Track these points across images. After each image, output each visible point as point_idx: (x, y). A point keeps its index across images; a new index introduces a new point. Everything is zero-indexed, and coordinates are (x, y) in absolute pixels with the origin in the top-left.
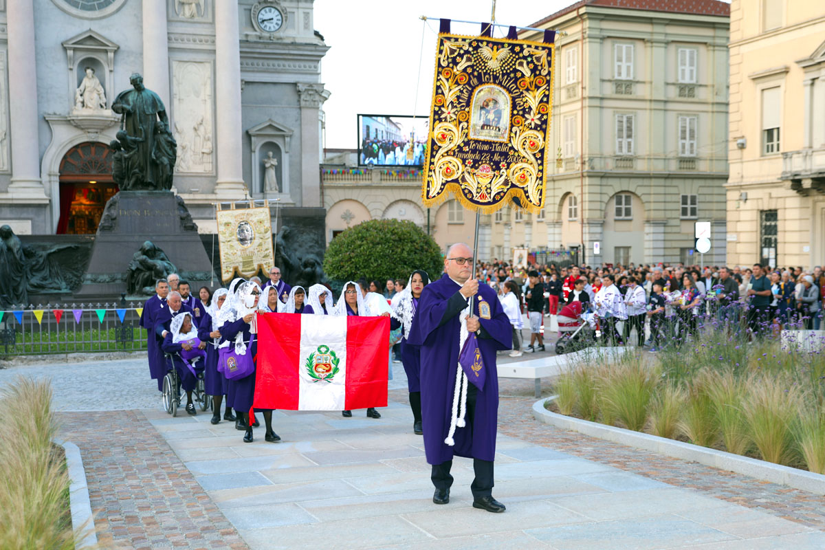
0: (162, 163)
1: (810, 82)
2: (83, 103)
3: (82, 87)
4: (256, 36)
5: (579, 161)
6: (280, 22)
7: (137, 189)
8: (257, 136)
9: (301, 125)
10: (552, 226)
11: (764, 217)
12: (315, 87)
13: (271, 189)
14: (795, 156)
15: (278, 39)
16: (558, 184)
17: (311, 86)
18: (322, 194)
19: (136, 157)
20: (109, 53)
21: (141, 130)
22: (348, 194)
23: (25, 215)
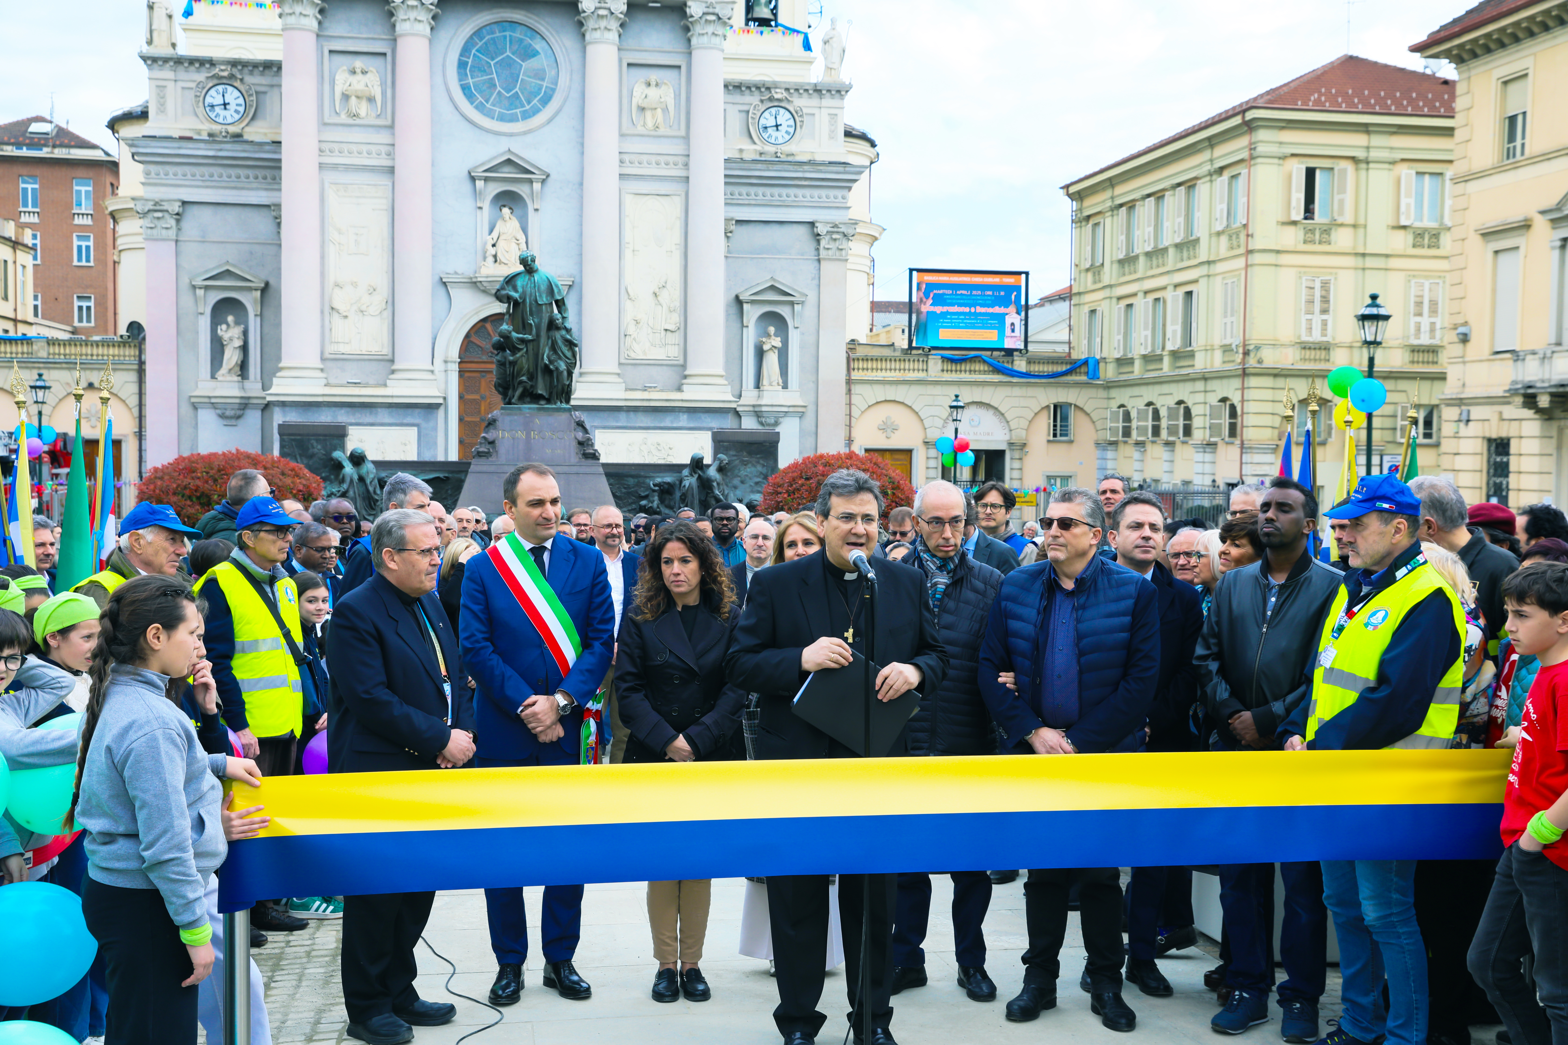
0: (557, 369)
1: (1558, 243)
2: (495, 256)
3: (495, 234)
4: (756, 150)
5: (1241, 350)
6: (792, 130)
7: (525, 403)
8: (753, 302)
9: (819, 286)
10: (1202, 450)
11: (1493, 448)
12: (843, 229)
13: (771, 385)
14: (1529, 357)
15: (788, 155)
16: (1213, 385)
17: (836, 226)
18: (849, 391)
19: (524, 360)
20: (534, 184)
21: (531, 324)
22: (892, 393)
23: (409, 420)
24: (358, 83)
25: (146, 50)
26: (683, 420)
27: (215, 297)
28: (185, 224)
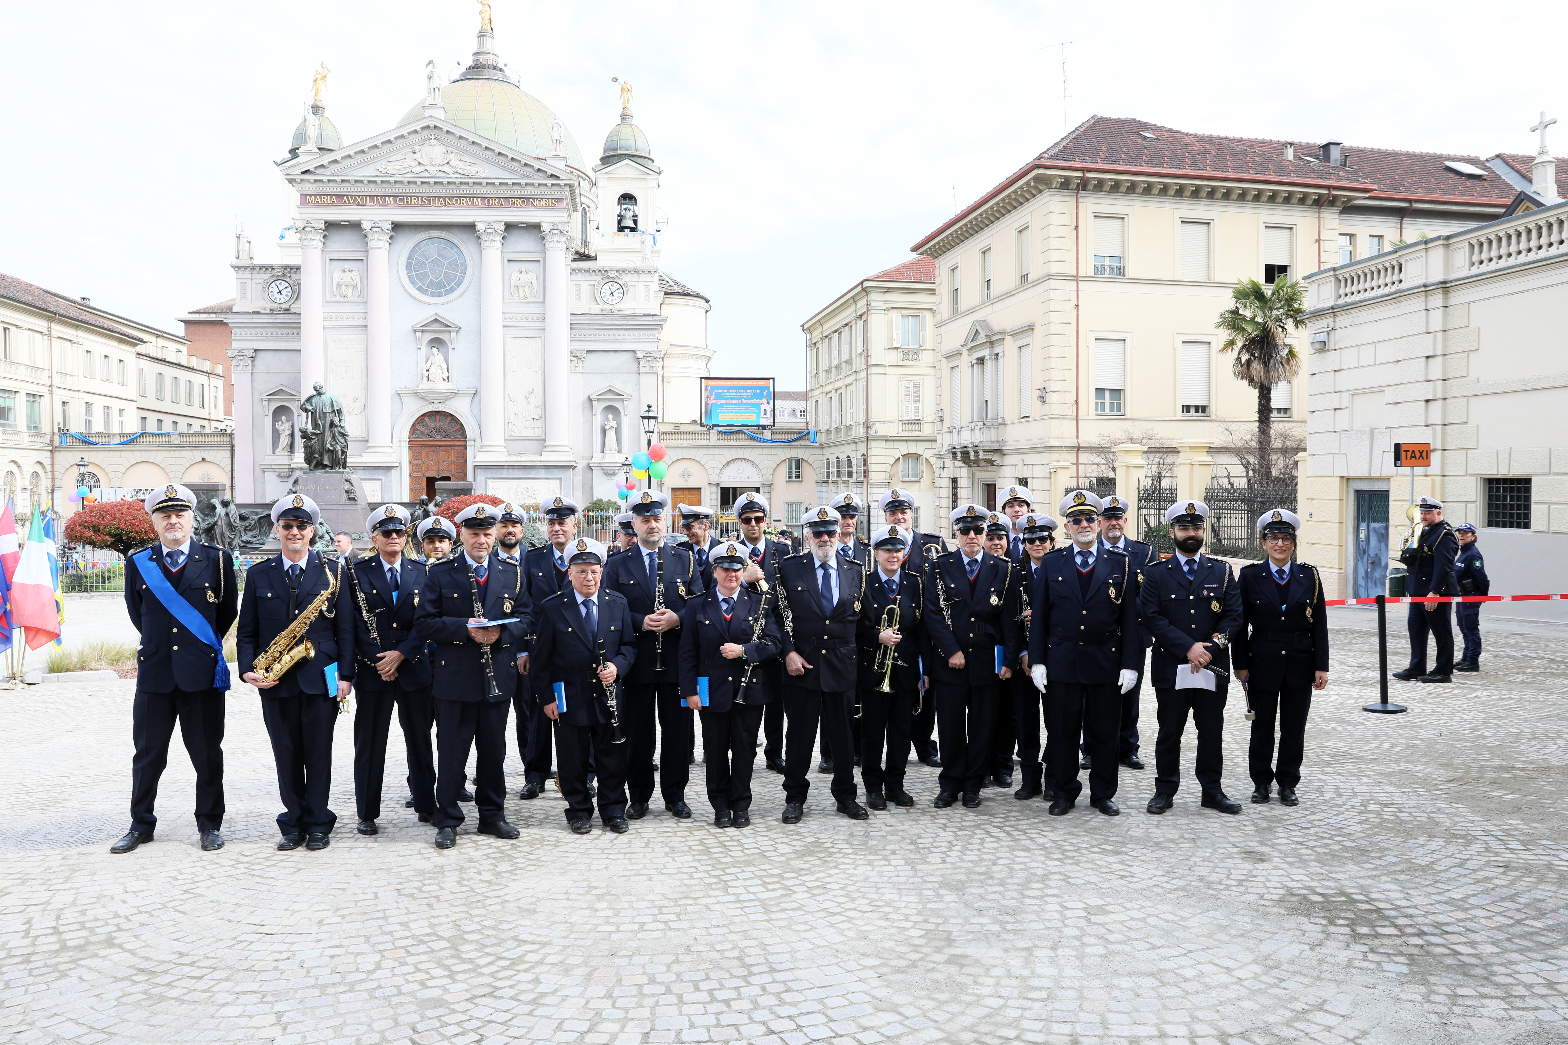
0: (336, 450)
1: (971, 362)
2: (427, 377)
3: (429, 364)
4: (597, 308)
5: (865, 426)
6: (621, 296)
7: (318, 469)
8: (598, 400)
9: (639, 390)
11: (951, 482)
13: (610, 450)
14: (954, 431)
15: (618, 311)
17: (651, 353)
19: (316, 445)
20: (452, 333)
21: (321, 424)
22: (686, 453)
23: (376, 476)
24: (347, 277)
25: (235, 262)
26: (542, 473)
27: (274, 405)
28: (256, 363)
